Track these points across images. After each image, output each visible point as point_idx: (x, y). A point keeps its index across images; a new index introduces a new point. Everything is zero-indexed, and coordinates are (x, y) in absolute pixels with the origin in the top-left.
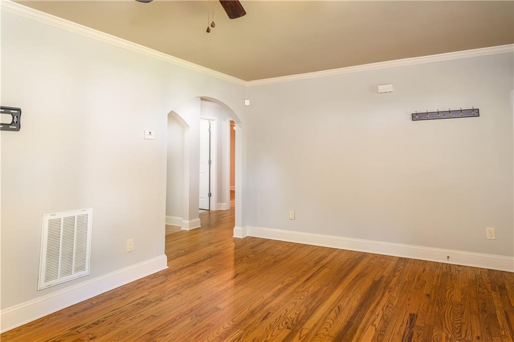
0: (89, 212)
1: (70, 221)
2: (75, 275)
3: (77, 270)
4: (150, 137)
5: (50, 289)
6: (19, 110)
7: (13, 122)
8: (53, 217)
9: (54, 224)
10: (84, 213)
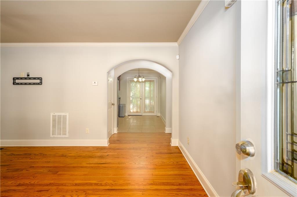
0: (67, 114)
1: (60, 117)
2: (62, 136)
3: (63, 134)
4: (95, 84)
5: (54, 138)
6: (41, 78)
7: (40, 82)
8: (54, 114)
9: (54, 116)
10: (65, 114)
